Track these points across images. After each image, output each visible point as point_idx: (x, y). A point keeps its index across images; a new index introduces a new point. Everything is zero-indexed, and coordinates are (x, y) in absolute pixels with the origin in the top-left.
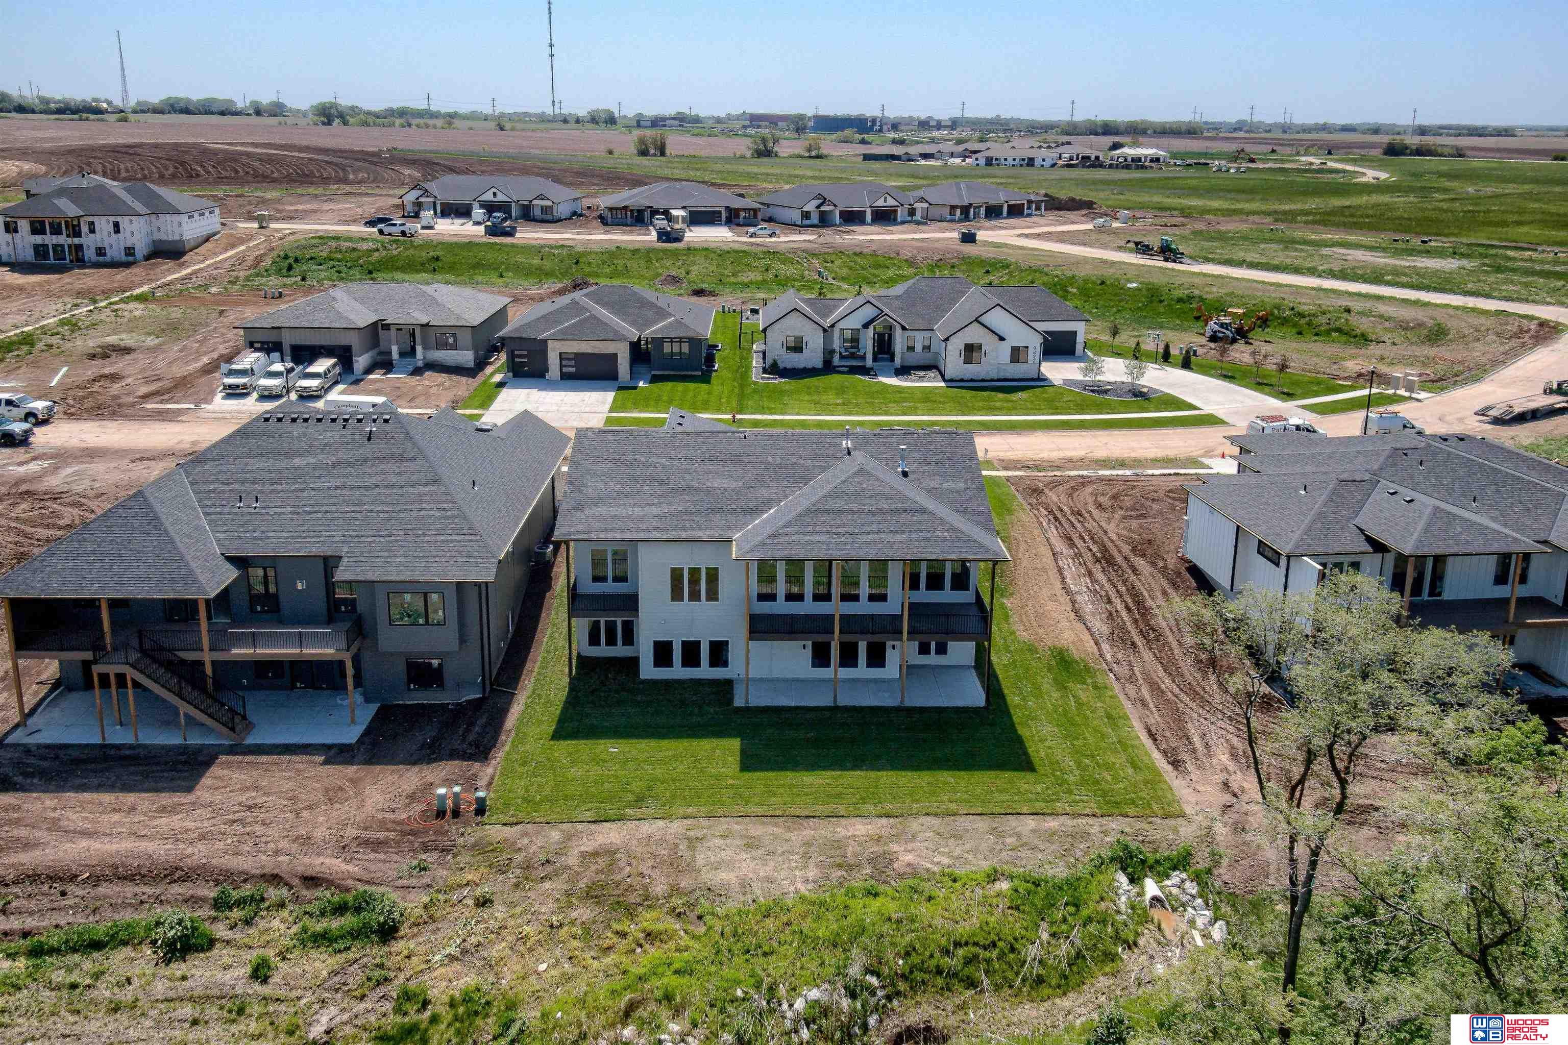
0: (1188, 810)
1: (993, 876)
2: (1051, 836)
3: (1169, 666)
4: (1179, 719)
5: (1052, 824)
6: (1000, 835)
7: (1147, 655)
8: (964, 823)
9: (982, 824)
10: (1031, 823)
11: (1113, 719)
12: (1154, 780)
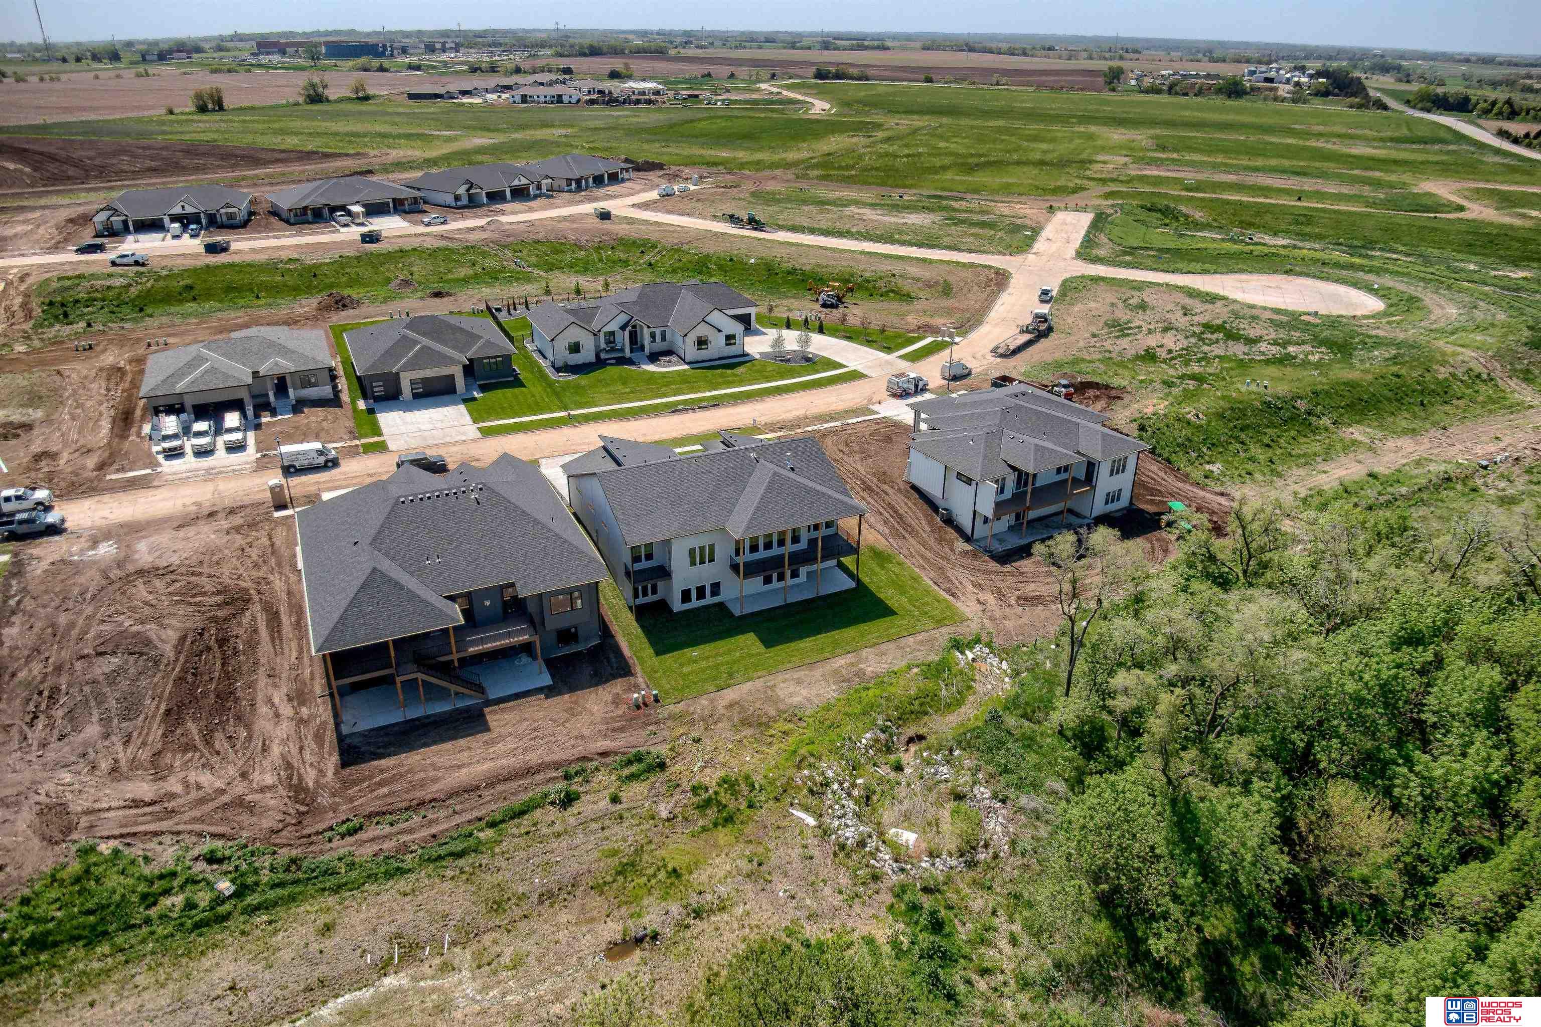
0: (968, 615)
1: (909, 667)
2: (922, 642)
3: (924, 544)
4: (942, 571)
5: (919, 637)
6: (902, 648)
7: (912, 541)
8: (884, 647)
9: (891, 645)
10: (911, 639)
11: (915, 579)
12: (949, 606)
